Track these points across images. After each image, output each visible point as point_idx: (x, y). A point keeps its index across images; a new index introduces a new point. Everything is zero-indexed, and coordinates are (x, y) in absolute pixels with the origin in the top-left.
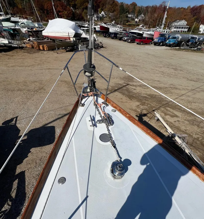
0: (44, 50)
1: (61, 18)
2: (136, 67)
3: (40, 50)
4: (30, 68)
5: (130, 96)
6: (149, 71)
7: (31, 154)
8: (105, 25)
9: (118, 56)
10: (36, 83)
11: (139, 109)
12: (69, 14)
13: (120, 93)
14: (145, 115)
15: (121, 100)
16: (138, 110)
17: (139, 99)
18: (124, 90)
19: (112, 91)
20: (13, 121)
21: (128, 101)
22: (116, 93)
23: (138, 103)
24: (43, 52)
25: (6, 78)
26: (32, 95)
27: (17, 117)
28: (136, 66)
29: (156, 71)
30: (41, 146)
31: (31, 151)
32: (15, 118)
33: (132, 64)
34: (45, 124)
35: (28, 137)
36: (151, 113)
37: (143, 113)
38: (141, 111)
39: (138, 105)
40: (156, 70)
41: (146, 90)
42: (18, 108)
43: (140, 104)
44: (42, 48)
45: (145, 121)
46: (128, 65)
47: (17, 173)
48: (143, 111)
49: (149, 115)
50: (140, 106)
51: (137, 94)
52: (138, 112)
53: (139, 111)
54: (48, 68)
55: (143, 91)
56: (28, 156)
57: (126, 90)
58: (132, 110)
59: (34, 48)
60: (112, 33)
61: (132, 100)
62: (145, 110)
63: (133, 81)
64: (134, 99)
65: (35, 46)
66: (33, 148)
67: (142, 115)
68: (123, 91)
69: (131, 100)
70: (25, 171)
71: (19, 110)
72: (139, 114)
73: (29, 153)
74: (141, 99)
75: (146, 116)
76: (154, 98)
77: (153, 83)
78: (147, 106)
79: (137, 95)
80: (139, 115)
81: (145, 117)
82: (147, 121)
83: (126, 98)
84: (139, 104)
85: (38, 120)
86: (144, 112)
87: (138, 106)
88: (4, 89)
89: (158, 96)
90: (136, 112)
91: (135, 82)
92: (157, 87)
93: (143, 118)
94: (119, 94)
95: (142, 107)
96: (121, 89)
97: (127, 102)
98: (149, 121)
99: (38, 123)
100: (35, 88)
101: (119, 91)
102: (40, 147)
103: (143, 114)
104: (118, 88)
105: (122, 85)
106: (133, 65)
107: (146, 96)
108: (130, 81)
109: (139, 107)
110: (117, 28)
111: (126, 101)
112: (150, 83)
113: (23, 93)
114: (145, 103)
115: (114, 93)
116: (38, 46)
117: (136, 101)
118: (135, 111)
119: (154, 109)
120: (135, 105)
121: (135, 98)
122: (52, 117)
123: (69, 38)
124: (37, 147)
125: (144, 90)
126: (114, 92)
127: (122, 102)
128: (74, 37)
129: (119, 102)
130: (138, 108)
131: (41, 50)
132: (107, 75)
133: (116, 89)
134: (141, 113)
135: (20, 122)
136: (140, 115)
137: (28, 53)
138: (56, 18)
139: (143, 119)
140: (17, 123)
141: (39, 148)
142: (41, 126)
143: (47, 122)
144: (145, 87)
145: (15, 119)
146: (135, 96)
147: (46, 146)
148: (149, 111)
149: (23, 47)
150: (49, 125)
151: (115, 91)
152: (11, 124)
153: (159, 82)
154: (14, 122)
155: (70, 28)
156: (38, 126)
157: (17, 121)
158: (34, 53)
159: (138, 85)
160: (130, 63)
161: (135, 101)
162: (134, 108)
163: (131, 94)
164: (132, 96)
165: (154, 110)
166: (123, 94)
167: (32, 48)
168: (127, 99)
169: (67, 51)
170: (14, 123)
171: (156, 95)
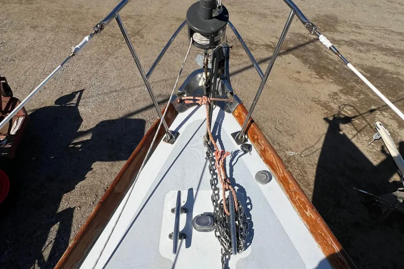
5: (319, 67)
6: (381, 4)
7: (92, 173)
10: (129, 19)
11: (335, 103)
13: (298, 57)
14: (347, 120)
15: (296, 75)
16: (332, 105)
17: (340, 77)
18: (310, 51)
19: (281, 51)
20: (74, 98)
21: (314, 80)
22: (290, 57)
23: (335, 88)
25: (79, 5)
26: (116, 45)
27: (82, 91)
29: (397, 6)
30: (112, 161)
31: (92, 166)
32: (79, 93)
34: (128, 112)
35: (92, 137)
36: (363, 117)
37: (342, 114)
38: (340, 107)
39: (334, 93)
40: (399, 4)
41: (362, 55)
42: (87, 72)
43: (341, 91)
45: (344, 135)
47: (60, 210)
48: (345, 109)
49: (356, 121)
50: (341, 95)
51: (337, 64)
52: (331, 109)
53: (335, 106)
55: (356, 56)
56: (86, 176)
57: (314, 51)
58: (318, 102)
61: (324, 78)
62: (349, 108)
63: (336, 31)
64: (328, 77)
66: (97, 162)
67: (340, 118)
68: (305, 54)
69: (322, 78)
70: (74, 208)
71: (88, 77)
72: (334, 116)
73: (89, 172)
74: (344, 78)
75: (350, 124)
76: (379, 77)
77: (384, 38)
78: (357, 98)
79: (337, 67)
80: (331, 119)
81: (347, 125)
82: (350, 137)
83: (310, 73)
84: (339, 90)
85: (117, 103)
86: (346, 112)
87: (336, 94)
88: (71, 29)
89: (391, 73)
90: (326, 109)
91: (339, 32)
92: (392, 50)
93: (342, 126)
94: (296, 59)
95: (343, 98)
96: (302, 48)
97: (309, 82)
98: (354, 136)
99: (117, 108)
101: (297, 52)
102: (110, 163)
103: (343, 116)
104: (295, 45)
105: (306, 38)
108: (327, 27)
109: (337, 99)
111: (309, 78)
112: (378, 39)
113: (101, 41)
114: (352, 88)
115: (284, 56)
117: (331, 82)
118: (325, 106)
119: (373, 107)
120: (327, 93)
121: (332, 73)
122: (145, 99)
124: (106, 161)
125: (358, 54)
126: (284, 53)
127: (298, 80)
129: (290, 81)
130: (334, 99)
132: (277, 10)
133: (292, 46)
134: (339, 113)
135: (85, 102)
136: (335, 118)
139: (340, 130)
140: (80, 104)
141: (107, 163)
142: (121, 116)
143: (133, 109)
144: (361, 48)
145: (77, 96)
146: (331, 68)
147: (121, 162)
148: (359, 112)
150: (136, 117)
151: (289, 51)
152: (69, 104)
153: (400, 37)
154: (74, 101)
156: (115, 116)
157: (79, 100)
159: (346, 42)
161: (330, 80)
162: (324, 98)
163: (323, 63)
164: (324, 67)
165: (372, 111)
166: (305, 61)
168: (310, 75)
170: (76, 102)
171: (385, 72)
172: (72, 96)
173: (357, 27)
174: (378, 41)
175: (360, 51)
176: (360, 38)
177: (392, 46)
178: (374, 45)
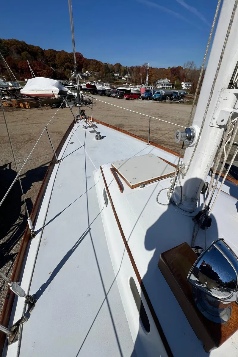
0: (25, 107)
1: (40, 76)
2: (125, 118)
3: (20, 108)
4: (13, 124)
8: (91, 83)
9: (108, 110)
10: (24, 135)
12: (49, 74)
24: (24, 109)
26: (22, 145)
28: (126, 116)
32: (9, 164)
33: (122, 115)
35: (26, 176)
44: (23, 106)
46: (118, 116)
47: (23, 200)
54: (34, 123)
56: (31, 188)
59: (12, 106)
60: (100, 91)
63: (124, 128)
65: (14, 104)
66: (34, 183)
70: (30, 198)
73: (32, 186)
92: (144, 130)
99: (35, 165)
100: (24, 140)
106: (123, 116)
110: (104, 85)
116: (18, 105)
123: (54, 96)
128: (59, 94)
131: (22, 108)
135: (15, 166)
138: (34, 77)
140: (12, 168)
142: (37, 167)
143: (43, 164)
152: (5, 169)
153: (146, 127)
154: (8, 167)
155: (53, 86)
156: (35, 167)
157: (11, 166)
158: (13, 111)
160: (120, 115)
167: (9, 106)
169: (52, 108)
170: (9, 167)
171: (144, 136)
172: (6, 166)
173: (131, 126)
174: (139, 129)
175: (134, 132)
176: (133, 129)
177: (144, 129)
178: (138, 130)
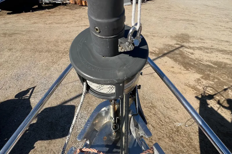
0: (86, 6)
2: (191, 23)
4: (66, 25)
5: (185, 63)
6: (211, 27)
7: (34, 151)
9: (168, 10)
10: (67, 42)
11: (200, 86)
13: (170, 58)
14: (211, 97)
15: (172, 69)
16: (198, 87)
17: (200, 69)
18: (177, 54)
19: (160, 55)
20: (29, 92)
21: (183, 72)
22: (166, 58)
23: (198, 76)
24: (84, 7)
25: (39, 36)
26: (59, 57)
27: (34, 88)
28: (192, 21)
29: (220, 27)
30: (50, 139)
31: (35, 146)
32: (32, 89)
33: (186, 18)
34: (64, 101)
35: (37, 121)
36: (220, 94)
37: (206, 93)
38: (204, 89)
39: (198, 79)
40: (221, 26)
41: (209, 54)
42: (39, 75)
43: (202, 77)
44: (84, 4)
45: (212, 108)
46: (181, 20)
48: (207, 89)
49: (217, 97)
50: (202, 80)
51: (196, 61)
52: (199, 90)
53: (201, 88)
54: (85, 24)
55: (206, 56)
57: (179, 54)
58: (189, 86)
59: (76, 4)
61: (189, 70)
62: (210, 88)
63: (190, 42)
64: (191, 69)
65: (78, 2)
66: (38, 141)
67: (205, 96)
68: (175, 56)
69: (187, 70)
71: (39, 78)
72: (201, 94)
73: (31, 151)
74: (202, 70)
75: (213, 99)
76: (223, 68)
77: (219, 45)
78: (214, 81)
79: (196, 62)
80: (200, 97)
81: (211, 101)
82: (216, 109)
83: (180, 67)
84: (201, 77)
85: (57, 94)
86: (209, 92)
87: (199, 80)
88: (33, 49)
89: (229, 64)
90: (196, 90)
91: (192, 42)
92: (226, 51)
93: (209, 101)
94: (170, 59)
95: (205, 82)
96: (172, 53)
97: (180, 73)
98: (219, 109)
100: (65, 49)
101: (169, 55)
102: (48, 141)
103: (207, 95)
104: (168, 51)
105: (173, 47)
106: (188, 20)
107: (210, 64)
108: (184, 40)
109: (200, 83)
111: (180, 71)
113: (50, 55)
114: (208, 75)
115: (162, 58)
116: (80, 2)
117: (195, 72)
118: (194, 88)
119: (225, 87)
120: (193, 79)
121: (194, 66)
122: (76, 91)
124: (45, 140)
125: (206, 54)
126: (162, 56)
127: (173, 72)
129: (169, 73)
130: (199, 83)
131: (83, 6)
132: (153, 32)
133: (166, 52)
134: (205, 93)
135: (35, 95)
136: (202, 96)
137: (70, 9)
139: (208, 105)
140: (32, 97)
141: (46, 142)
142: (59, 104)
143: (67, 98)
144: (207, 51)
145: (31, 91)
146: (193, 64)
147: (56, 140)
148: (217, 91)
149: (67, 4)
150: (69, 104)
151: (164, 55)
152: (24, 97)
153: (228, 44)
154: (28, 95)
157: (32, 94)
158: (76, 8)
159: (197, 48)
160: (183, 18)
161: (194, 71)
162: (192, 83)
163: (187, 60)
164: (188, 63)
165: (225, 90)
166: (176, 60)
167: (75, 4)
168: (180, 68)
170: (29, 95)
171: (226, 64)
173: (201, 39)
174: (216, 46)
176: (205, 45)
177: (225, 49)
178: (214, 49)
